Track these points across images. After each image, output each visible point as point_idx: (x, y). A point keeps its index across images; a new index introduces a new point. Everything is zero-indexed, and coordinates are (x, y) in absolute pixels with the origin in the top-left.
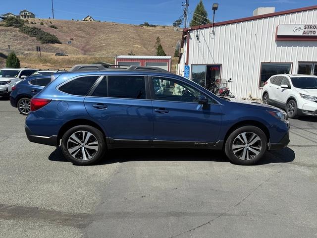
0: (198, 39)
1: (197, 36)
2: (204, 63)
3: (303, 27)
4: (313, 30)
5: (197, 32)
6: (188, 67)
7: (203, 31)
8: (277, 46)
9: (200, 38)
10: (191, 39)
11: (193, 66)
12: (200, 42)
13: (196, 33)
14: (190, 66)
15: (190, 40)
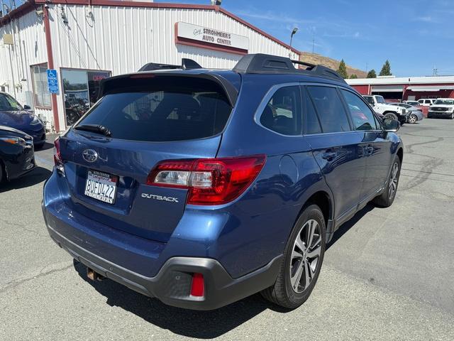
0: (66, 22)
1: (64, 17)
2: (83, 68)
3: (202, 31)
4: (211, 36)
5: (63, 9)
6: (55, 72)
7: (74, 9)
8: (178, 52)
9: (69, 21)
10: (53, 20)
11: (63, 71)
12: (69, 28)
13: (60, 11)
14: (58, 72)
15: (50, 21)
